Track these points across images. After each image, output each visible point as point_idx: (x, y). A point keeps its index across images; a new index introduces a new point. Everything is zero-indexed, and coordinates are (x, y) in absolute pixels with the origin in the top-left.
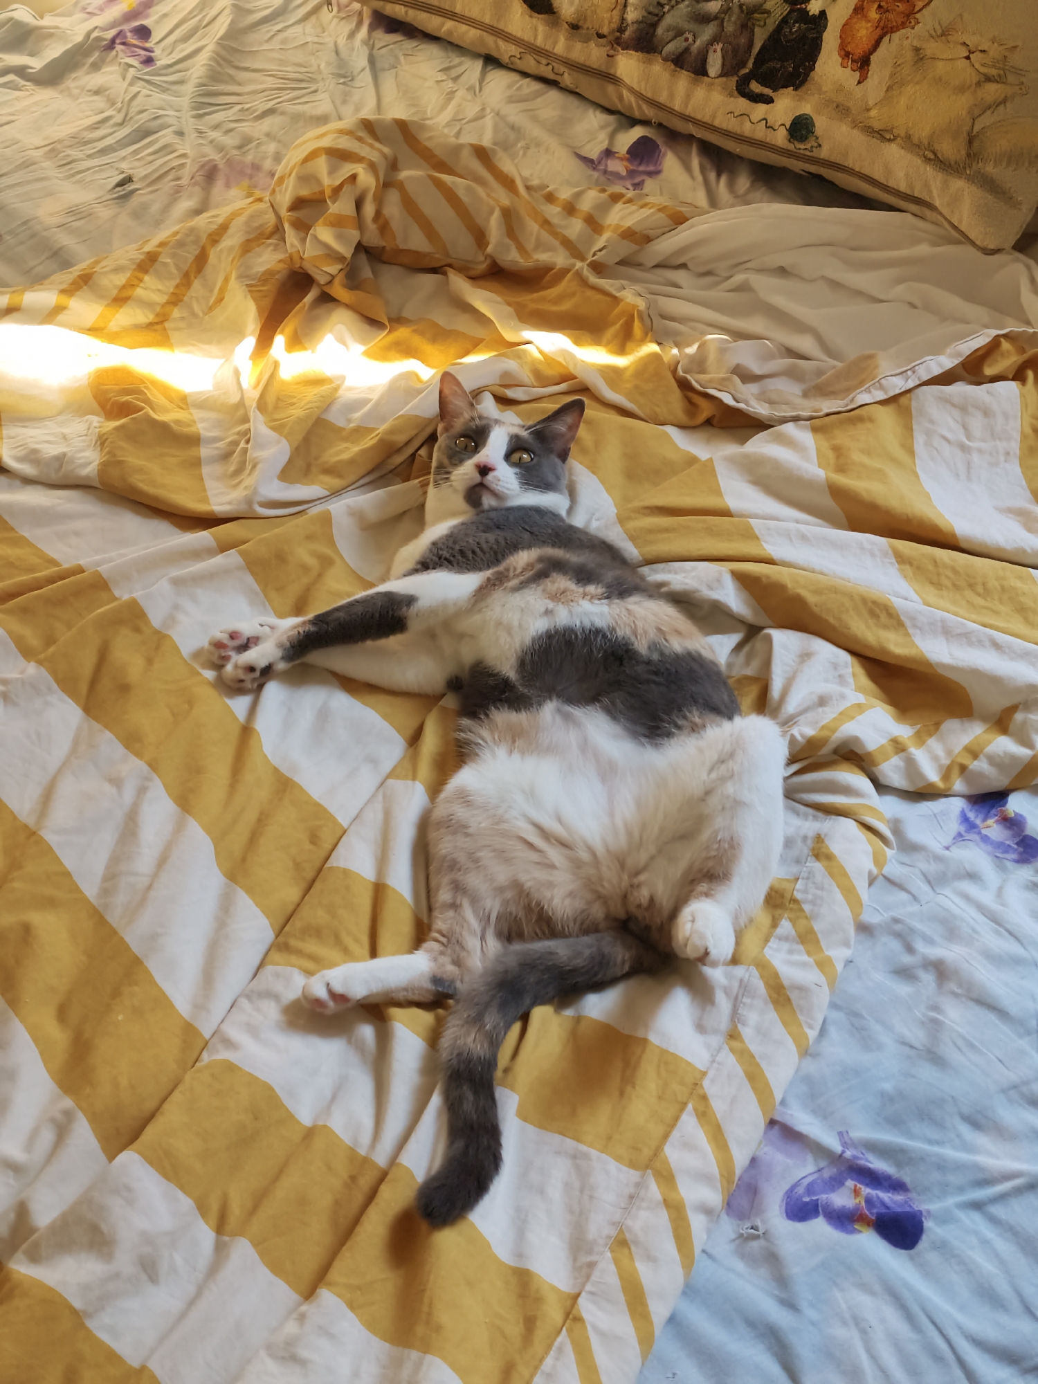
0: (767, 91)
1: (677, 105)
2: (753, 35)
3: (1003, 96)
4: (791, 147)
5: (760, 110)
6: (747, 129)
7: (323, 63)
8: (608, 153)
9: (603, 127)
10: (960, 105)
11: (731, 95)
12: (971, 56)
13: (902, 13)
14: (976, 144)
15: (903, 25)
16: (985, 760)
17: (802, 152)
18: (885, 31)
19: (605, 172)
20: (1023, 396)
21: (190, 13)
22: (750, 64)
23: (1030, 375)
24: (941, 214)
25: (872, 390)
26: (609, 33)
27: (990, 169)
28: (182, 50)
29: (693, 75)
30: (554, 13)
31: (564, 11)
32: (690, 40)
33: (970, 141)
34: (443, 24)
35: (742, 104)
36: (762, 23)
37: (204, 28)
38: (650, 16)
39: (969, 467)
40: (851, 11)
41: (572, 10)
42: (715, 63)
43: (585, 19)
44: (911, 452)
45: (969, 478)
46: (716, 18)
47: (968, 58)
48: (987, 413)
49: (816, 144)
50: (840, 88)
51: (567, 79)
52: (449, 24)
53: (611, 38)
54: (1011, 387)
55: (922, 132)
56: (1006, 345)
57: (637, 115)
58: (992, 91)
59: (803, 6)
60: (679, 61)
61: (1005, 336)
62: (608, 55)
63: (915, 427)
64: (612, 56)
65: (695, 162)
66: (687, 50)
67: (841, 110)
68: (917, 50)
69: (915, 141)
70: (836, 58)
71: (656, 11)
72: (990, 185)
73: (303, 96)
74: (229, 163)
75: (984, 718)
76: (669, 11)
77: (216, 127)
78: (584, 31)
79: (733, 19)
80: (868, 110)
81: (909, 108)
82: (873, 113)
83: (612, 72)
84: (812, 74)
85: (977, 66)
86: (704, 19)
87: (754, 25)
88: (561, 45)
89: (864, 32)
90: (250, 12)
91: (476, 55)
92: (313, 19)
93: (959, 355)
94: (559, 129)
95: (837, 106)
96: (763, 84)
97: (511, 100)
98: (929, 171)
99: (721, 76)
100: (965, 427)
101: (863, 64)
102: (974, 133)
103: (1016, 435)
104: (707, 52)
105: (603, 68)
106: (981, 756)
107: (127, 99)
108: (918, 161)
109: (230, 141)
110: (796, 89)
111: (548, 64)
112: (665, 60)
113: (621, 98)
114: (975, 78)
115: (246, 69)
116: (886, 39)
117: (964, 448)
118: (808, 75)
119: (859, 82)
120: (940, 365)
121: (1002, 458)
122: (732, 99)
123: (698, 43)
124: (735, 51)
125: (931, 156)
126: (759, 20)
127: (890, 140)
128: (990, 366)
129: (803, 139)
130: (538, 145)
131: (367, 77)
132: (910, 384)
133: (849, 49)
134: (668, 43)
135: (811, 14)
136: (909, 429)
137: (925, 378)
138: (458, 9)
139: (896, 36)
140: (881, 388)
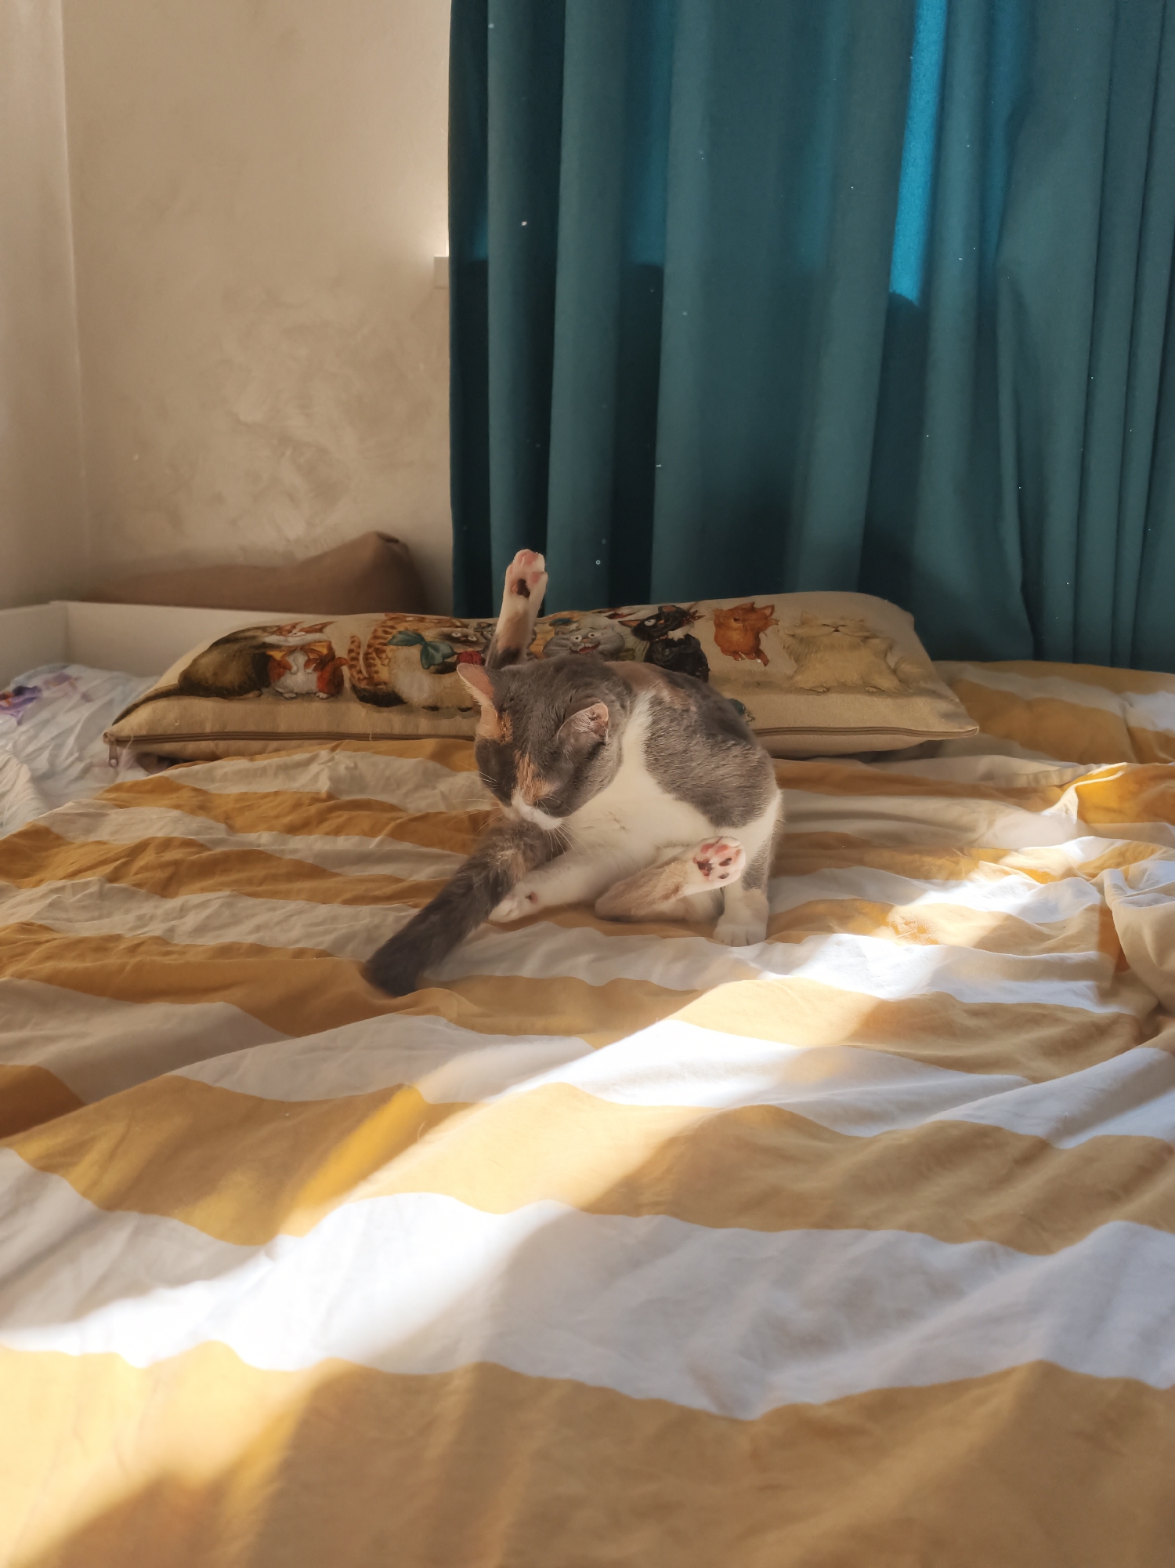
12: (839, 629)
13: (759, 618)
14: (901, 674)
15: (767, 626)
18: (755, 631)
27: (919, 685)
30: (405, 703)
31: (416, 700)
33: (895, 673)
41: (425, 696)
43: (441, 702)
49: (751, 719)
50: (750, 673)
55: (852, 677)
58: (877, 644)
59: (664, 638)
68: (794, 635)
69: (849, 684)
78: (444, 710)
80: (791, 677)
81: (826, 666)
82: (798, 678)
85: (849, 633)
88: (422, 724)
89: (736, 634)
95: (757, 684)
98: (879, 702)
101: (756, 652)
108: (862, 698)
114: (857, 640)
119: (765, 665)
125: (872, 690)
127: (825, 692)
133: (733, 649)
135: (676, 639)
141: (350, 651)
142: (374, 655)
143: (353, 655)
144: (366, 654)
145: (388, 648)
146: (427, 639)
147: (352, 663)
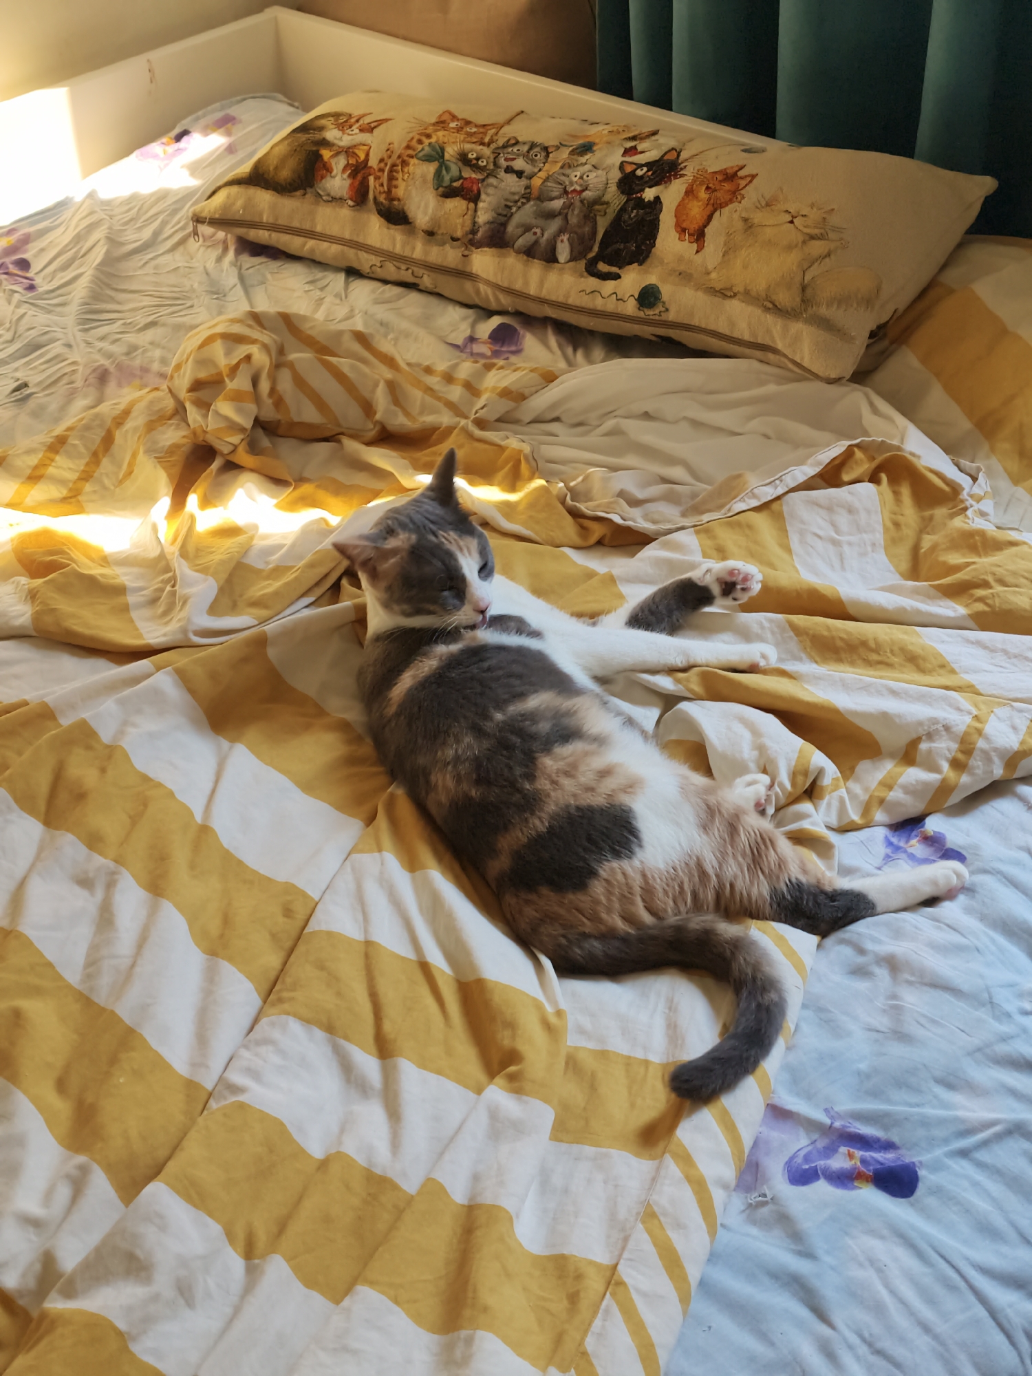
0: (614, 269)
1: (532, 290)
2: (596, 223)
3: (826, 251)
4: (641, 314)
5: (610, 286)
6: (599, 303)
7: (196, 282)
8: (472, 339)
9: (464, 319)
10: (789, 262)
11: (582, 276)
12: (795, 220)
13: (729, 191)
14: (809, 292)
15: (731, 201)
16: (900, 790)
17: (651, 317)
18: (715, 207)
19: (472, 354)
20: (880, 494)
21: (67, 245)
22: (596, 248)
23: (884, 477)
24: (785, 356)
25: (746, 499)
26: (463, 236)
27: (823, 311)
28: (62, 278)
29: (544, 263)
30: (410, 223)
31: (419, 222)
32: (539, 234)
33: (804, 288)
34: (304, 245)
35: (593, 282)
36: (603, 214)
37: (82, 257)
38: (500, 217)
39: (841, 558)
40: (682, 194)
41: (427, 218)
42: (563, 251)
43: (439, 227)
44: (789, 550)
45: (843, 568)
46: (560, 214)
47: (792, 222)
48: (851, 510)
49: (663, 309)
50: (680, 259)
51: (427, 281)
52: (311, 243)
53: (466, 241)
54: (867, 488)
55: (760, 286)
56: (859, 454)
57: (494, 306)
58: (817, 247)
59: (639, 195)
60: (530, 252)
61: (857, 446)
62: (463, 255)
63: (788, 528)
64: (467, 256)
65: (552, 340)
66: (536, 242)
67: (684, 276)
68: (746, 220)
69: (754, 293)
70: (674, 235)
71: (505, 213)
72: (826, 324)
73: (180, 311)
74: (119, 367)
75: (892, 755)
76: (517, 211)
77: (102, 339)
78: (439, 237)
79: (576, 212)
80: (708, 273)
81: (745, 267)
82: (714, 275)
83: (468, 270)
84: (653, 250)
85: (801, 227)
86: (551, 215)
87: (595, 215)
88: (419, 249)
89: (696, 210)
90: (122, 244)
91: (337, 269)
92: (181, 249)
93: (819, 463)
94: (425, 321)
95: (680, 274)
96: (611, 264)
97: (377, 302)
98: (769, 319)
99: (570, 260)
100: (833, 525)
101: (699, 236)
102: (806, 282)
103: (880, 528)
104: (556, 242)
105: (460, 267)
106: (896, 787)
107: (15, 319)
108: (758, 312)
109: (117, 349)
110: (640, 264)
111: (407, 269)
112: (518, 252)
113: (478, 292)
114: (800, 238)
115: (124, 291)
116: (717, 214)
117: (835, 543)
118: (650, 252)
119: (697, 252)
120: (805, 474)
121: (869, 549)
122: (583, 279)
123: (546, 235)
124: (582, 239)
125: (770, 306)
126: (599, 211)
127: (731, 297)
128: (847, 473)
129: (651, 306)
130: (407, 335)
131: (239, 290)
132: (780, 491)
133: (684, 225)
134: (519, 238)
135: (646, 200)
136: (783, 531)
137: (792, 485)
138: (319, 229)
139: (726, 210)
140: (755, 496)
141: (382, 160)
142: (400, 168)
143: (382, 165)
144: (394, 165)
145: (413, 161)
146: (447, 156)
147: (379, 174)
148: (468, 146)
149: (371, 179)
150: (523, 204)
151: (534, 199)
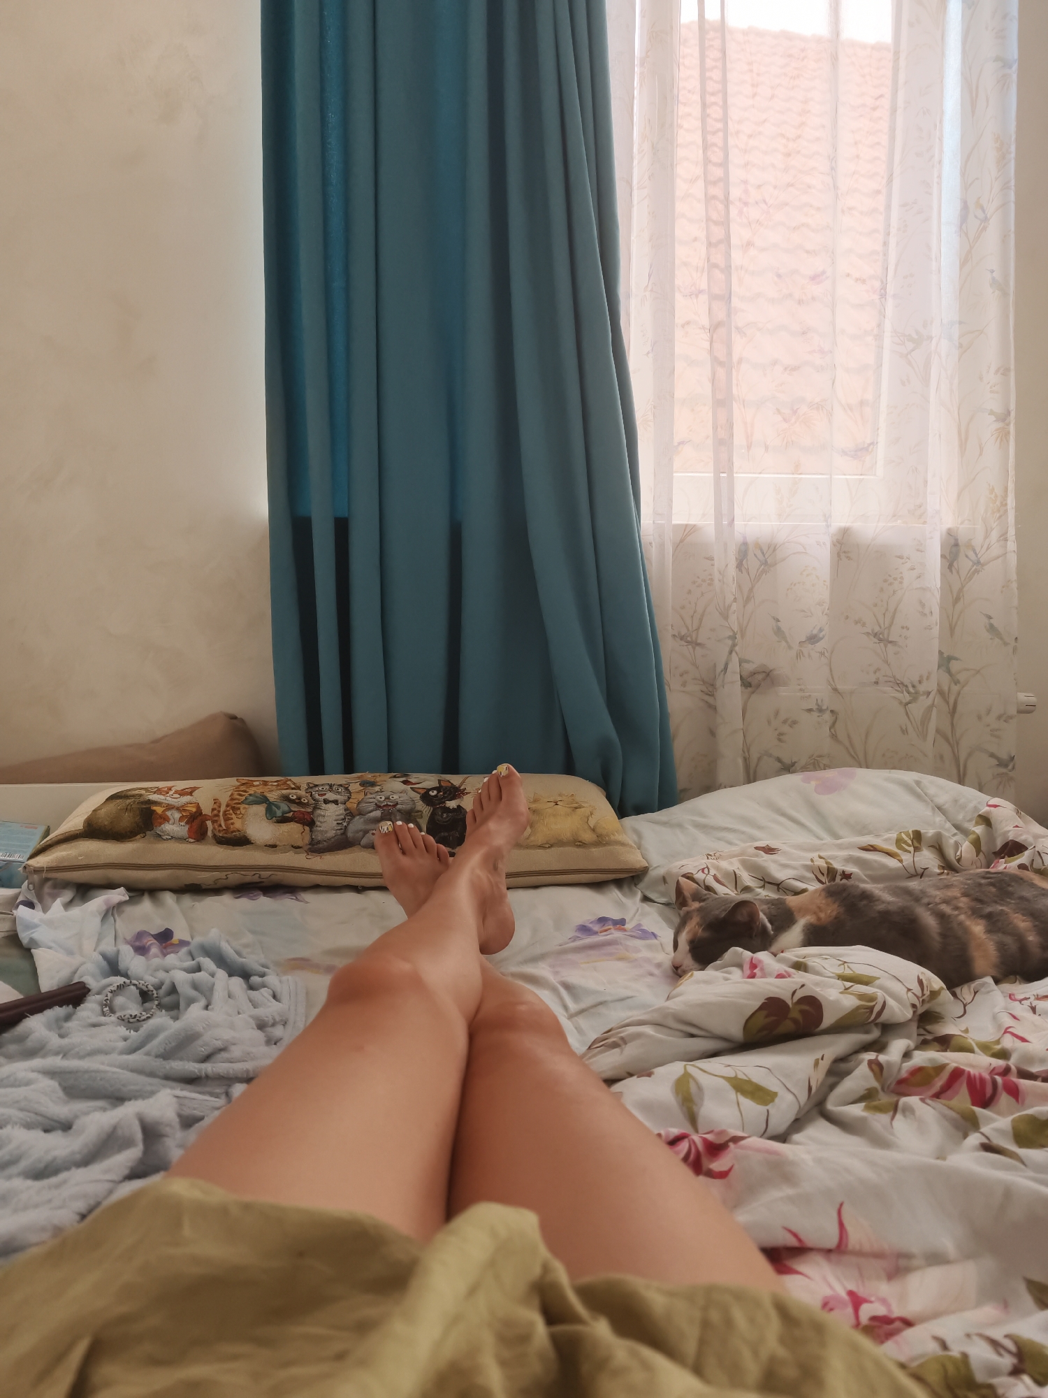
10: (575, 820)
26: (304, 846)
30: (252, 843)
31: (260, 840)
32: (377, 833)
33: (593, 830)
36: (419, 816)
38: (339, 831)
41: (266, 838)
43: (281, 841)
53: (307, 848)
55: (566, 835)
58: (583, 811)
59: (441, 805)
62: (307, 859)
64: (310, 859)
69: (565, 840)
76: (349, 824)
78: (282, 847)
86: (377, 821)
112: (365, 848)
126: (416, 815)
127: (551, 847)
134: (361, 839)
141: (213, 810)
142: (231, 811)
143: (215, 812)
144: (225, 811)
145: (242, 806)
146: (271, 800)
147: (216, 818)
148: (284, 792)
149: (209, 823)
150: (351, 820)
151: (358, 815)
